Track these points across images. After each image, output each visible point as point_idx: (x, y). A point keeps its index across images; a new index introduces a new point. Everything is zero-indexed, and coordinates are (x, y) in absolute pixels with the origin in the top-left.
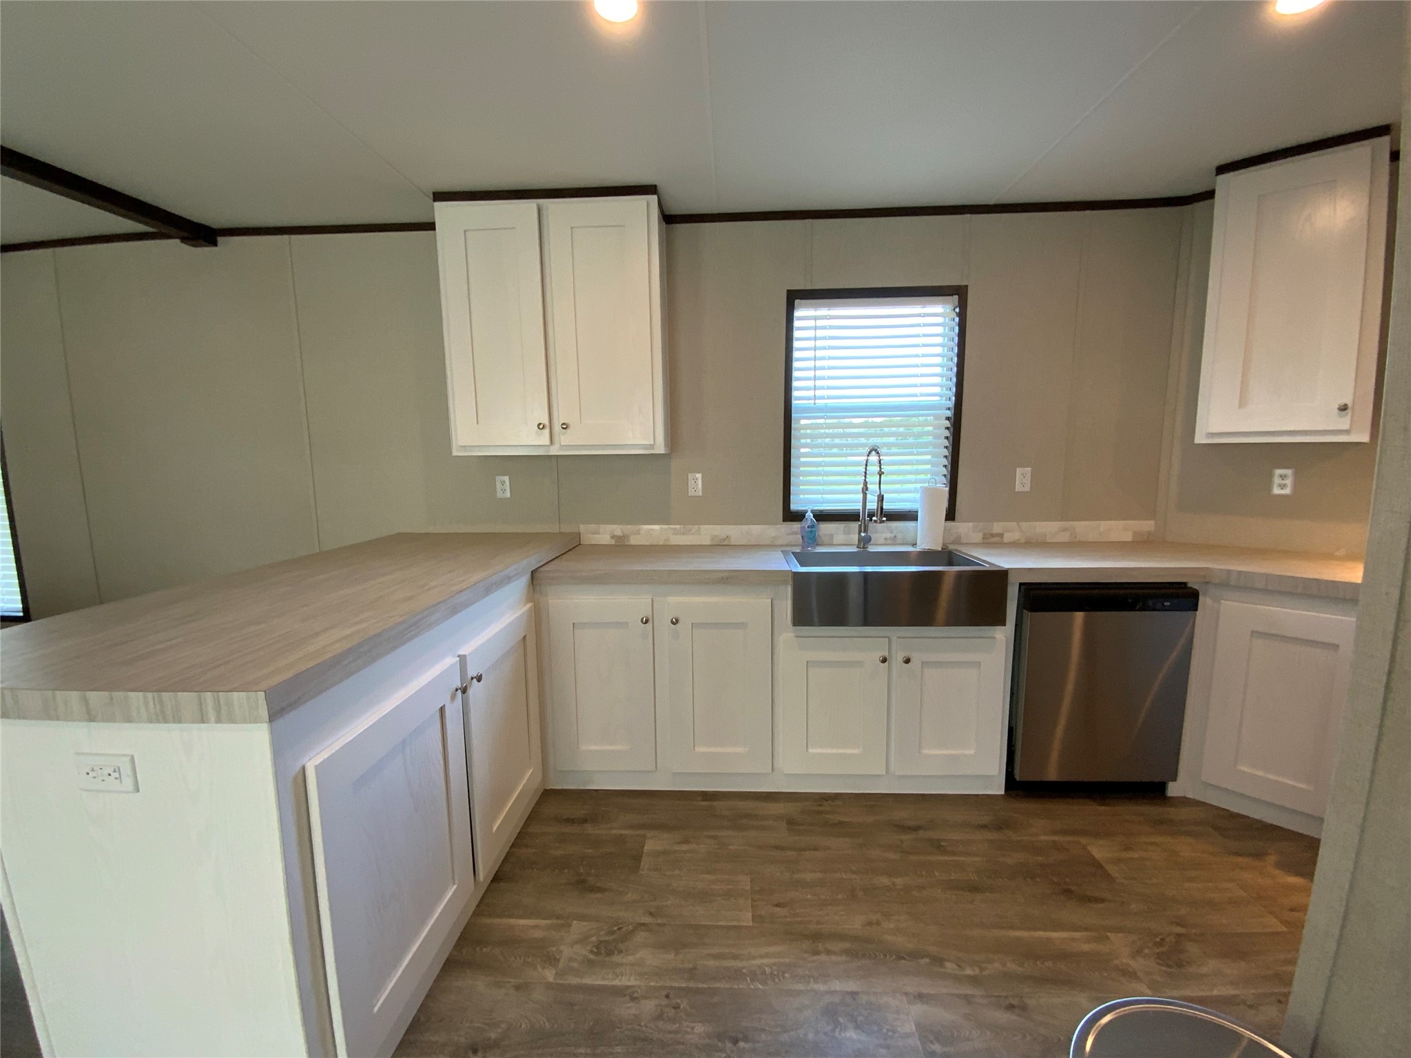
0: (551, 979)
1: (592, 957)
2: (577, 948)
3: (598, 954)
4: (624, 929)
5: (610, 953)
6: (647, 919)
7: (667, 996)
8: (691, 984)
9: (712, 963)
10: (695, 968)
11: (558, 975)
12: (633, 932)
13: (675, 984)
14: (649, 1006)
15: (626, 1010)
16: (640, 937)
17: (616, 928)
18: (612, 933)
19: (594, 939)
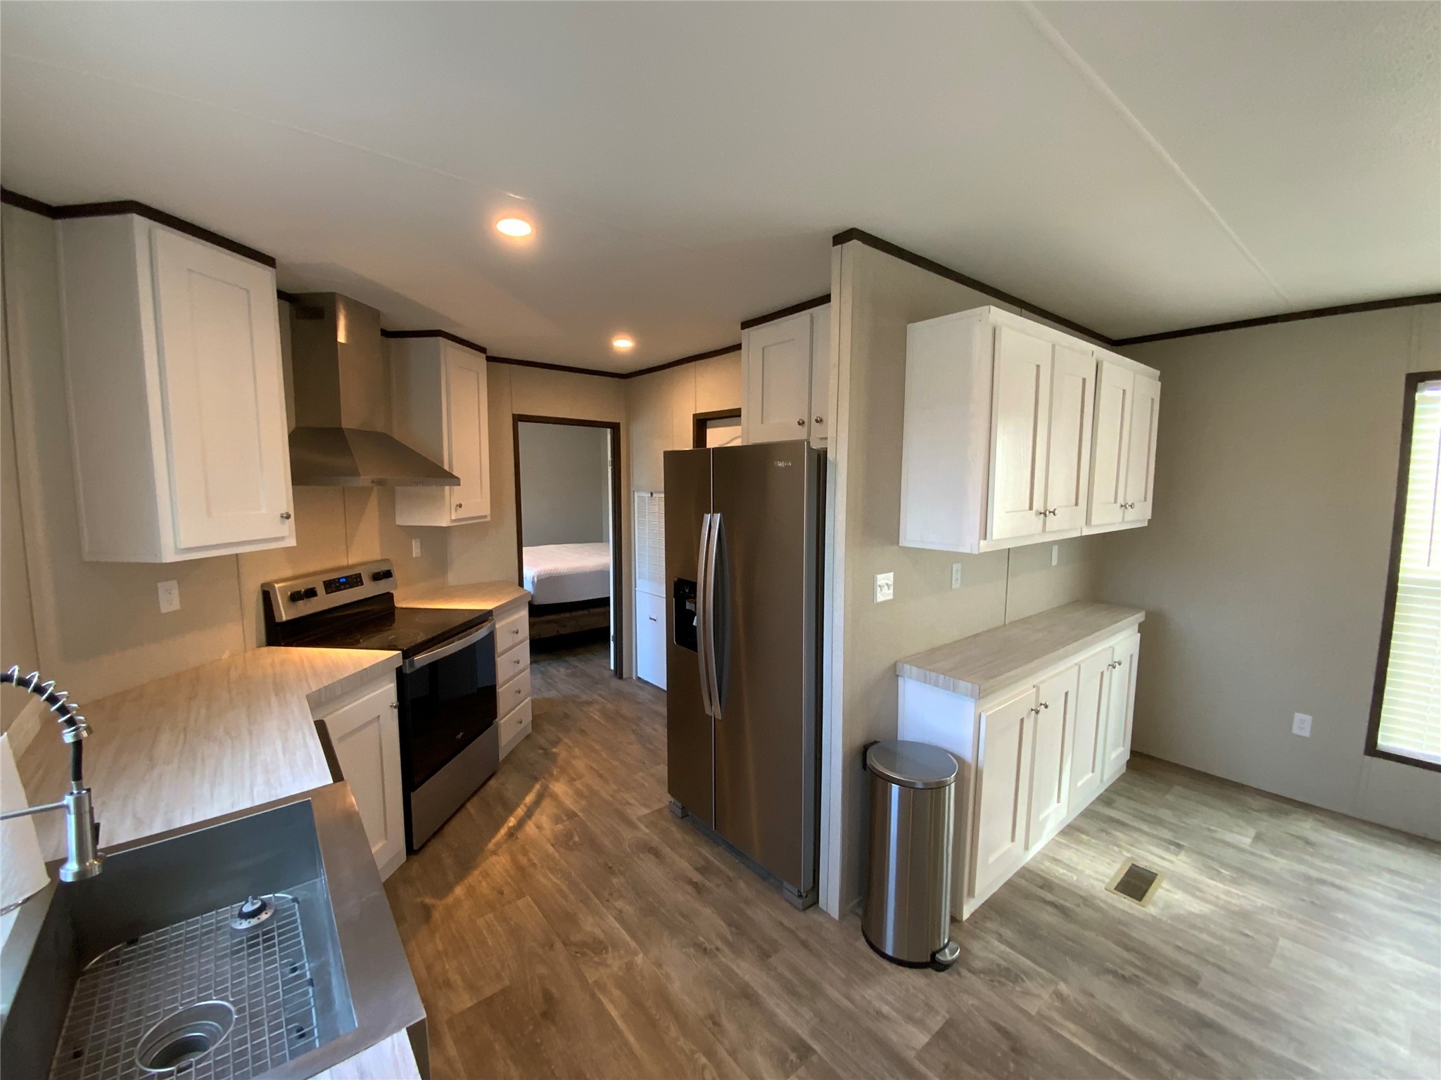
0: (641, 955)
1: (610, 949)
2: (609, 962)
3: (606, 948)
4: (576, 950)
5: (601, 942)
6: (559, 945)
7: (608, 901)
8: (592, 896)
9: (572, 897)
10: (581, 901)
11: (636, 954)
12: (575, 945)
13: (598, 902)
14: (619, 904)
15: (629, 910)
16: (576, 937)
17: (579, 955)
18: (584, 954)
19: (596, 959)
